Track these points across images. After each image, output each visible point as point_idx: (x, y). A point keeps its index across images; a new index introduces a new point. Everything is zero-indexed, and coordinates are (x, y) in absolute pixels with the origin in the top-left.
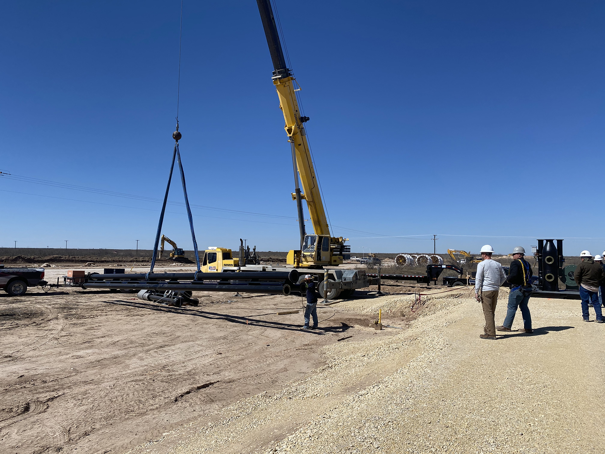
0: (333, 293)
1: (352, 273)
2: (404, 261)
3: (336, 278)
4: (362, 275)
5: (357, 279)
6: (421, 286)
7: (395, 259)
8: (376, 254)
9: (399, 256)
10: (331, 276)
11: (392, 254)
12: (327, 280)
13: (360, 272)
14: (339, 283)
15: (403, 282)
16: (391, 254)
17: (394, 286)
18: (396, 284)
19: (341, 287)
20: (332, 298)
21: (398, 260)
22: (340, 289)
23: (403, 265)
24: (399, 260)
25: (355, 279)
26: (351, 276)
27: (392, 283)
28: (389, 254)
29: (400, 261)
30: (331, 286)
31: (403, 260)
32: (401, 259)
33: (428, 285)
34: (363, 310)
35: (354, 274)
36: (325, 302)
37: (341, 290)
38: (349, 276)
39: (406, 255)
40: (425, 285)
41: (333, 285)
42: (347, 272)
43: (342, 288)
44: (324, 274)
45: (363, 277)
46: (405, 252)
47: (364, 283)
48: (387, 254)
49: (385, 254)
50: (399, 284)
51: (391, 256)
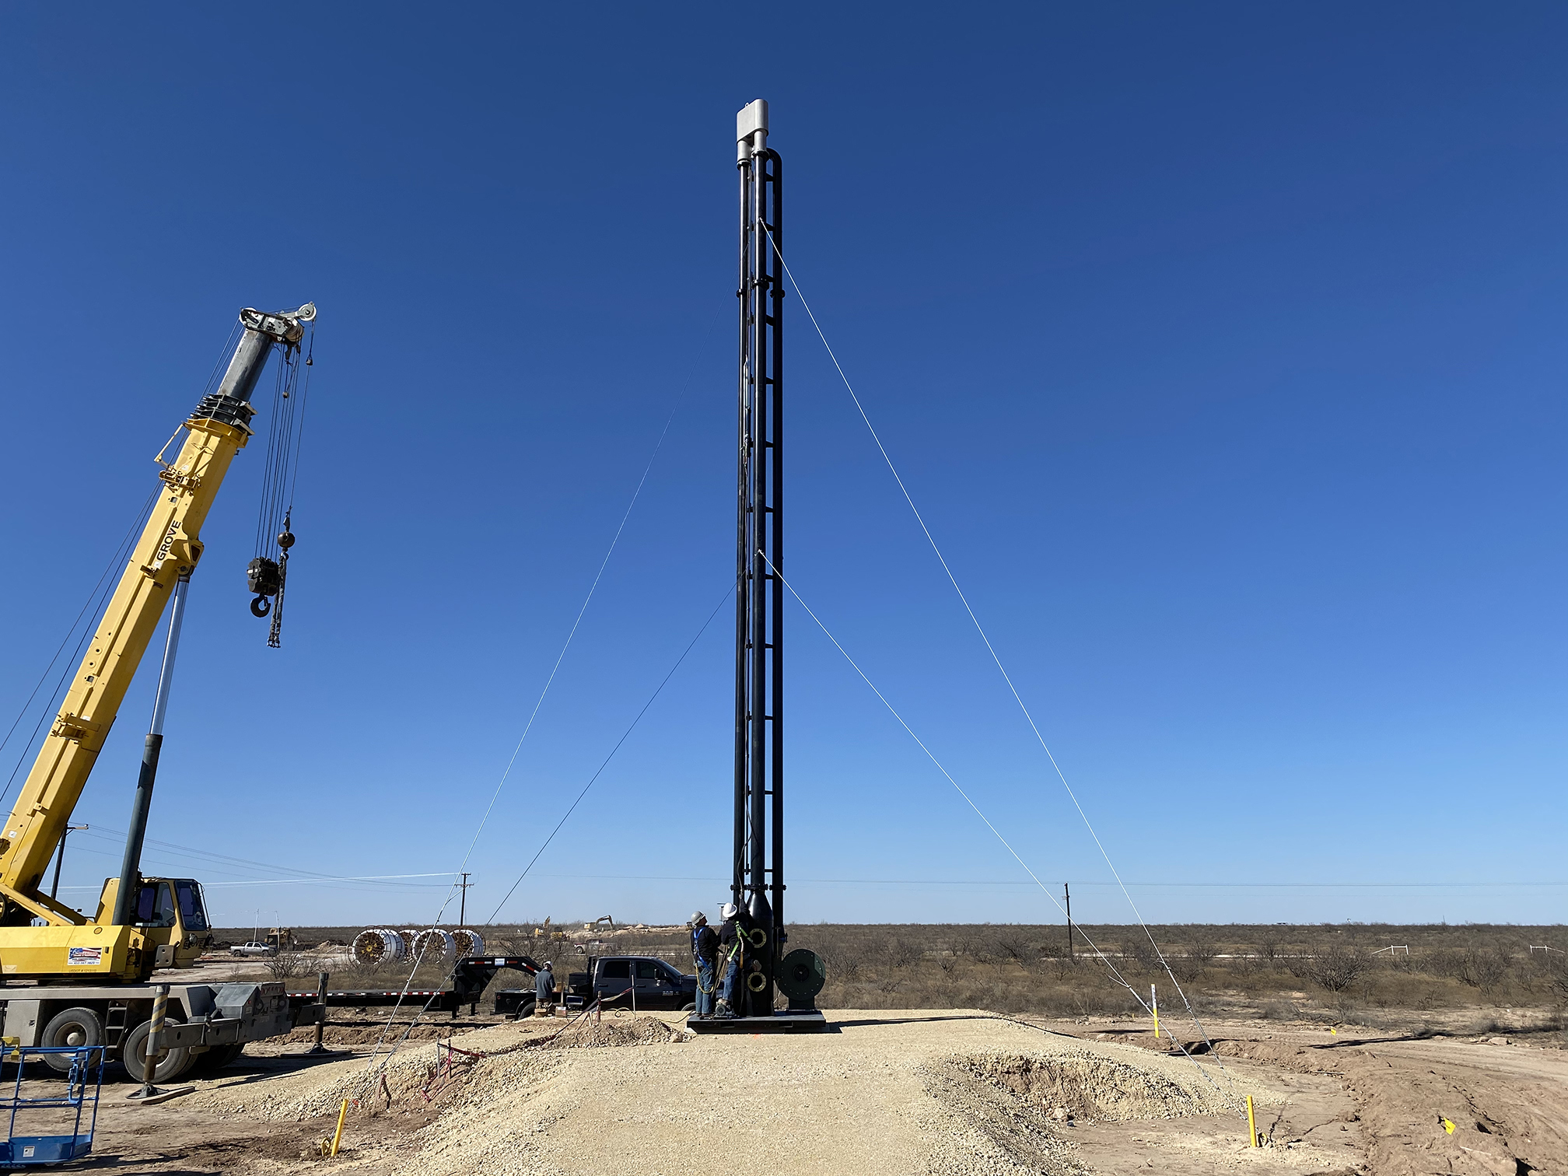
0: (174, 1060)
1: (244, 992)
2: (378, 948)
3: (189, 1013)
4: (274, 997)
5: (255, 1012)
6: (432, 1021)
7: (354, 945)
8: (292, 928)
9: (364, 935)
10: (173, 1007)
11: (340, 928)
12: (160, 1020)
13: (268, 990)
14: (198, 1028)
15: (381, 1010)
16: (336, 928)
17: (356, 1024)
18: (359, 1018)
19: (204, 1041)
20: (166, 1077)
21: (361, 946)
22: (202, 1046)
23: (375, 960)
24: (365, 946)
25: (250, 1010)
26: (241, 1002)
27: (348, 1017)
28: (330, 928)
29: (366, 951)
30: (167, 1039)
31: (376, 945)
32: (369, 943)
33: (455, 1017)
34: (276, 1107)
35: (248, 996)
36: (144, 1094)
37: (201, 1051)
38: (233, 1001)
39: (386, 930)
40: (445, 1017)
41: (179, 1037)
42: (227, 992)
43: (205, 1045)
44: (153, 1000)
45: (275, 1002)
46: (382, 924)
47: (277, 1021)
48: (325, 928)
49: (317, 928)
50: (369, 1018)
51: (338, 937)
